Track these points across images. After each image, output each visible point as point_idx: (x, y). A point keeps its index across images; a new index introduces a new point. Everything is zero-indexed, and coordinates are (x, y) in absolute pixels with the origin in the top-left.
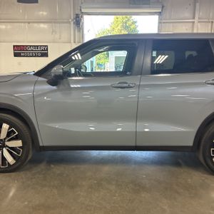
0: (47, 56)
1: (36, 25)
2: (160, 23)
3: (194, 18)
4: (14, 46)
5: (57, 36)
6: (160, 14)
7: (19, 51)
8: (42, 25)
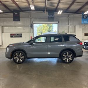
0: (22, 37)
1: (18, 27)
2: (58, 26)
3: (69, 25)
4: (11, 34)
5: (25, 31)
6: (58, 24)
7: (12, 36)
8: (20, 27)
